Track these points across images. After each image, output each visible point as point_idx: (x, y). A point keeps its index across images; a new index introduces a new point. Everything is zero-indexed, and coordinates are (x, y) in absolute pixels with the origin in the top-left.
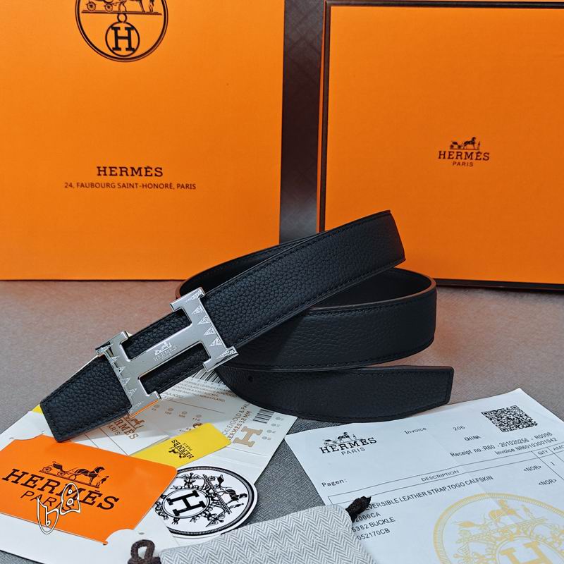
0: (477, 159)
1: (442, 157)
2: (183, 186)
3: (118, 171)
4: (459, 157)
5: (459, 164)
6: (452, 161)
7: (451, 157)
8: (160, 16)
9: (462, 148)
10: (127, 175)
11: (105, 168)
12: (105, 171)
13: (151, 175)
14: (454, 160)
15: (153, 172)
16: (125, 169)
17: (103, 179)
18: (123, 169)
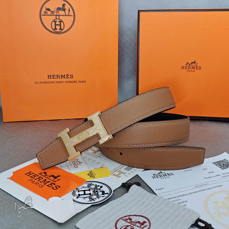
0: (196, 69)
1: (183, 68)
2: (81, 82)
3: (56, 77)
4: (189, 68)
5: (189, 71)
6: (187, 70)
7: (186, 68)
8: (72, 17)
9: (191, 65)
10: (59, 78)
11: (51, 75)
12: (51, 77)
13: (69, 78)
14: (188, 69)
15: (69, 76)
16: (59, 76)
17: (50, 80)
18: (58, 76)
